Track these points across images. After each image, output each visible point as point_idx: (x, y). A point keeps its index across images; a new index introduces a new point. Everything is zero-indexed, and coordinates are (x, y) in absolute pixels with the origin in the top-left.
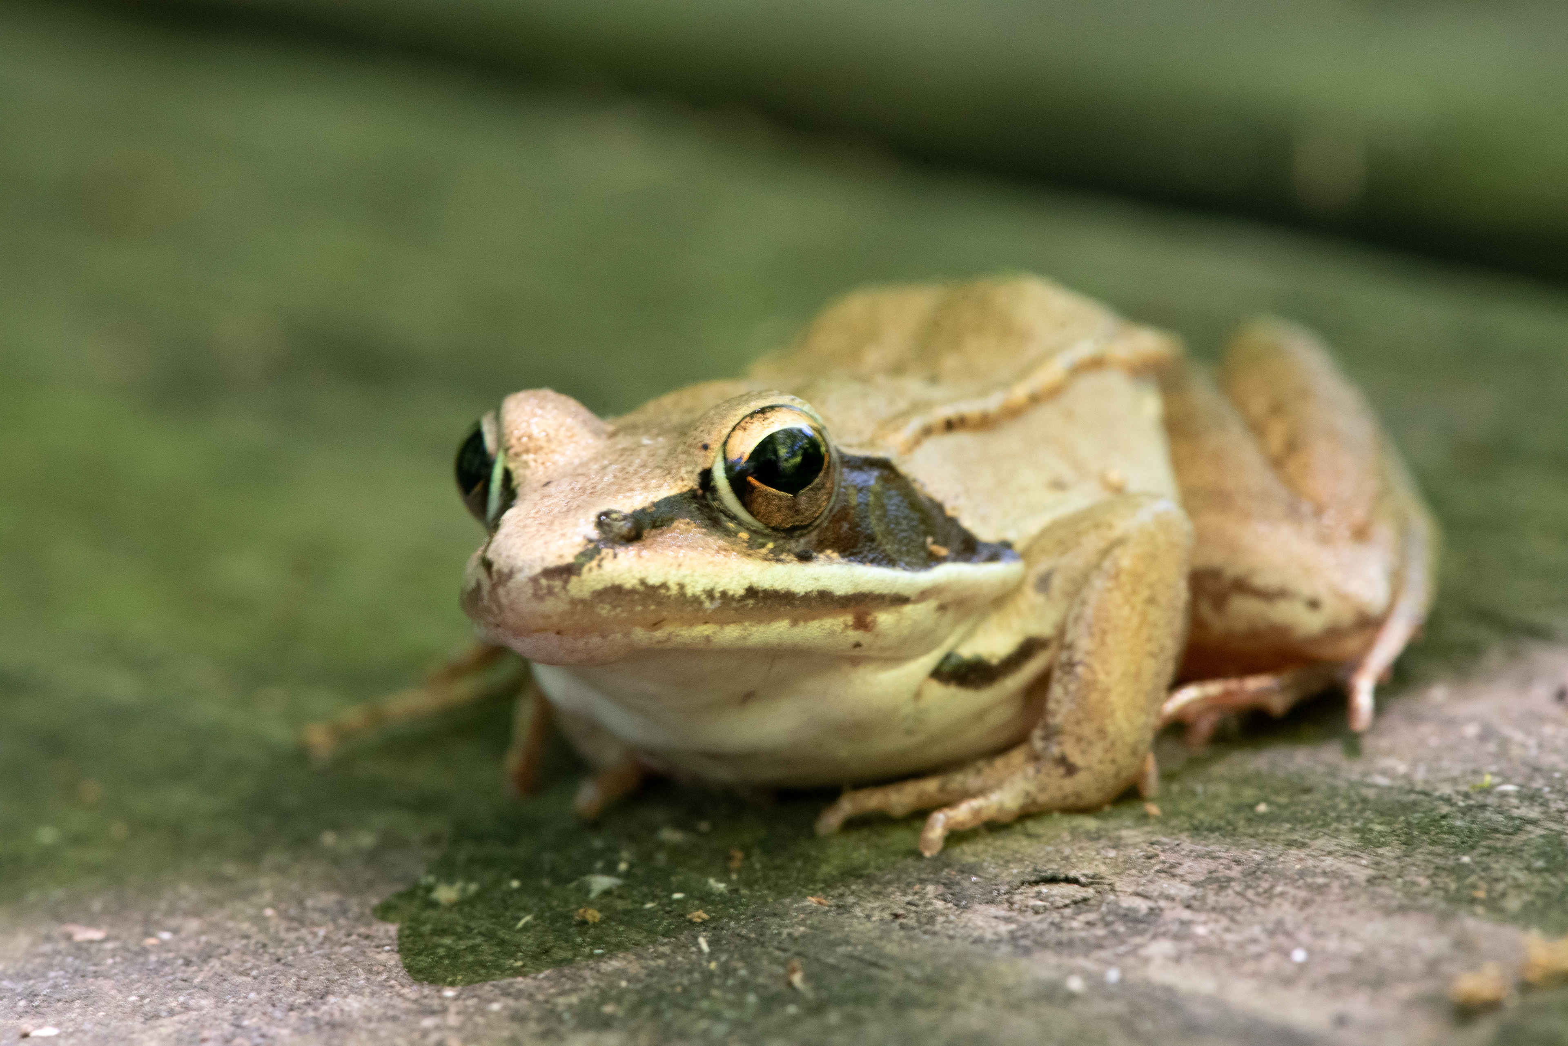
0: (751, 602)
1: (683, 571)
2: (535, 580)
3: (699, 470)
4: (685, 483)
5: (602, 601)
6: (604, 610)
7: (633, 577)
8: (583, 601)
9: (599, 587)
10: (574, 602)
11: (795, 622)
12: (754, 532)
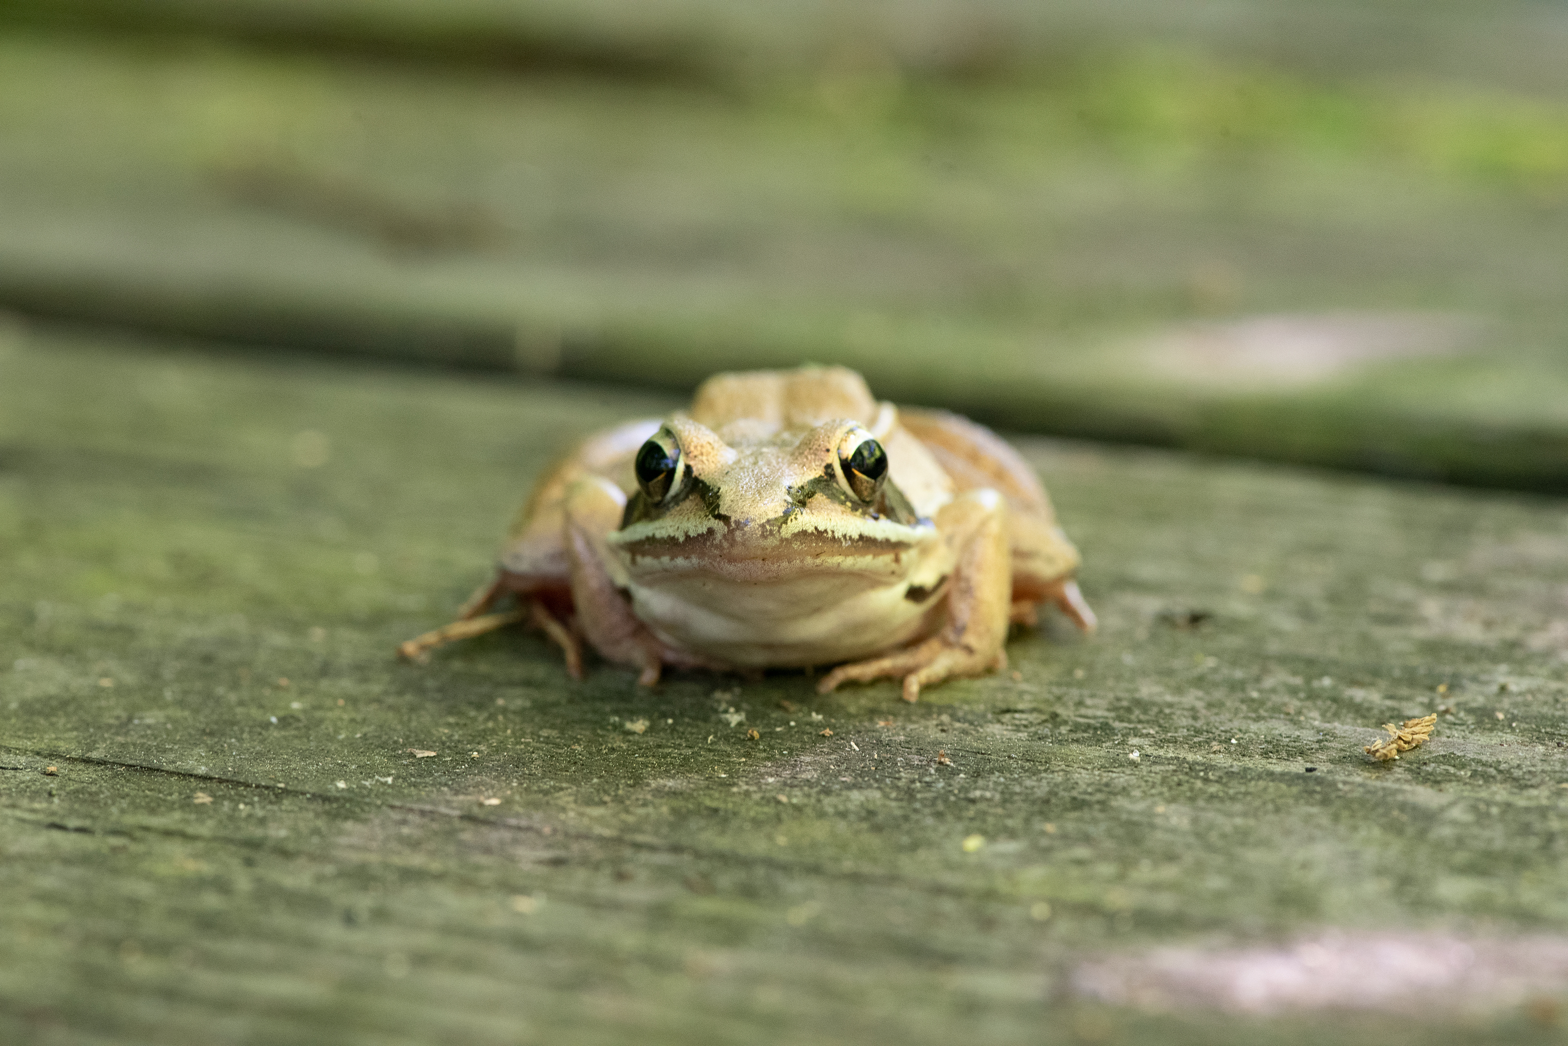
0: (860, 543)
1: (833, 523)
2: (763, 526)
3: (824, 464)
4: (817, 471)
5: (796, 540)
6: (796, 546)
7: (812, 526)
8: (787, 539)
9: (796, 531)
10: (782, 540)
11: (875, 556)
12: (853, 502)
